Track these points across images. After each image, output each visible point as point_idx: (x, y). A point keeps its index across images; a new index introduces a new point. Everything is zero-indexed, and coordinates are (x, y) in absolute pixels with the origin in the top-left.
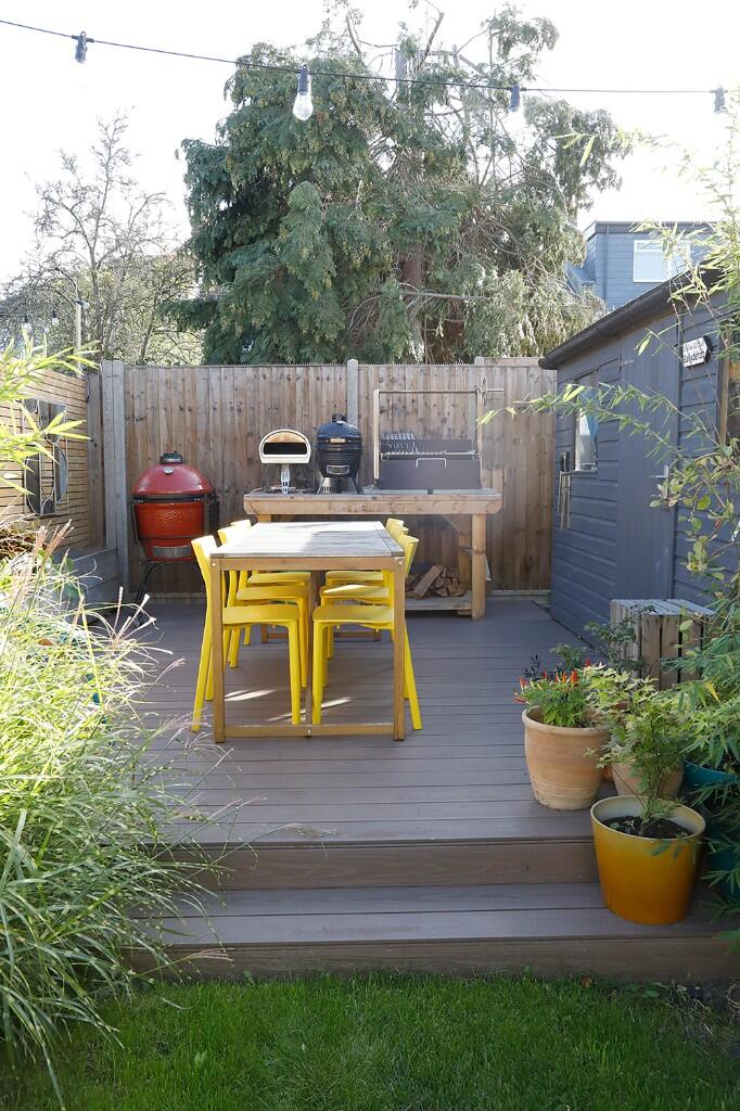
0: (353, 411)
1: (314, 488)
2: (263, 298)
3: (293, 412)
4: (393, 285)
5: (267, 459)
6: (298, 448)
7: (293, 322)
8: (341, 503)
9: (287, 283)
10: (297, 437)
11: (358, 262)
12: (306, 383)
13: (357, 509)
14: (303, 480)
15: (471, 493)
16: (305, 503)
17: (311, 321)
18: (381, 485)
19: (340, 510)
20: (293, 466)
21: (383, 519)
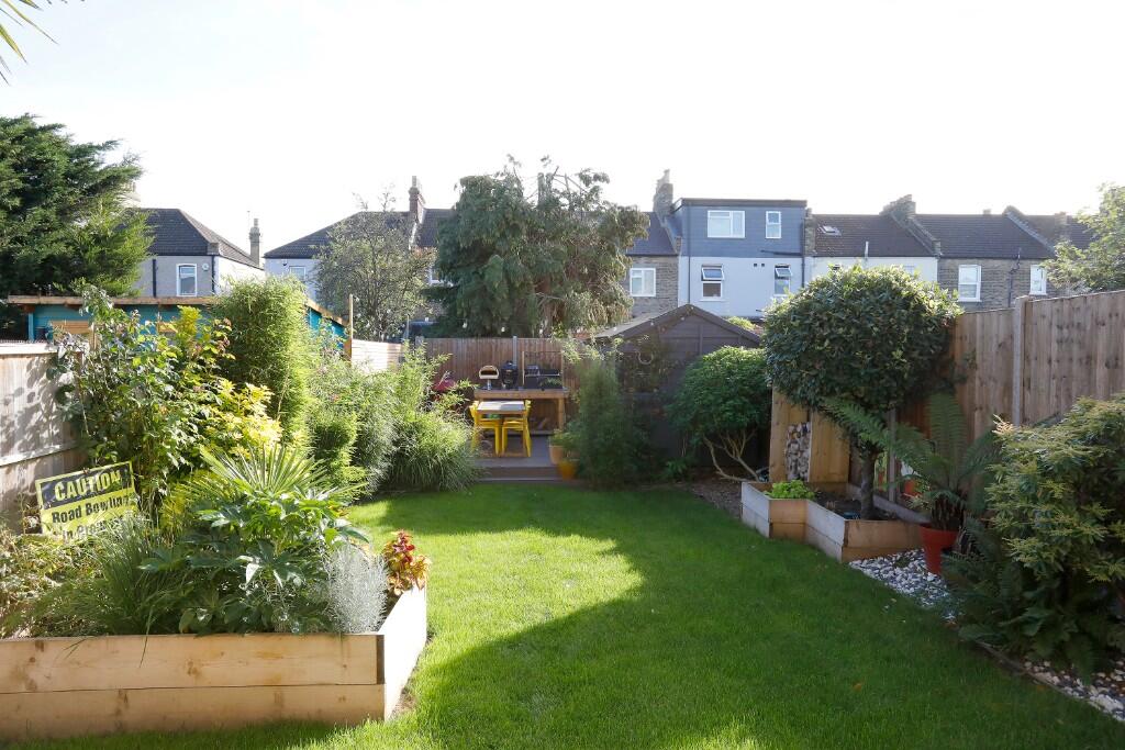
0: (515, 361)
1: (500, 388)
2: (476, 300)
3: (491, 357)
4: (534, 295)
5: (482, 377)
6: (494, 373)
7: (489, 310)
8: (510, 393)
9: (485, 293)
10: (494, 369)
11: (518, 285)
12: (497, 346)
13: (516, 396)
14: (496, 385)
15: (558, 391)
16: (497, 394)
17: (497, 311)
18: (525, 388)
19: (509, 396)
20: (492, 380)
21: (524, 400)
